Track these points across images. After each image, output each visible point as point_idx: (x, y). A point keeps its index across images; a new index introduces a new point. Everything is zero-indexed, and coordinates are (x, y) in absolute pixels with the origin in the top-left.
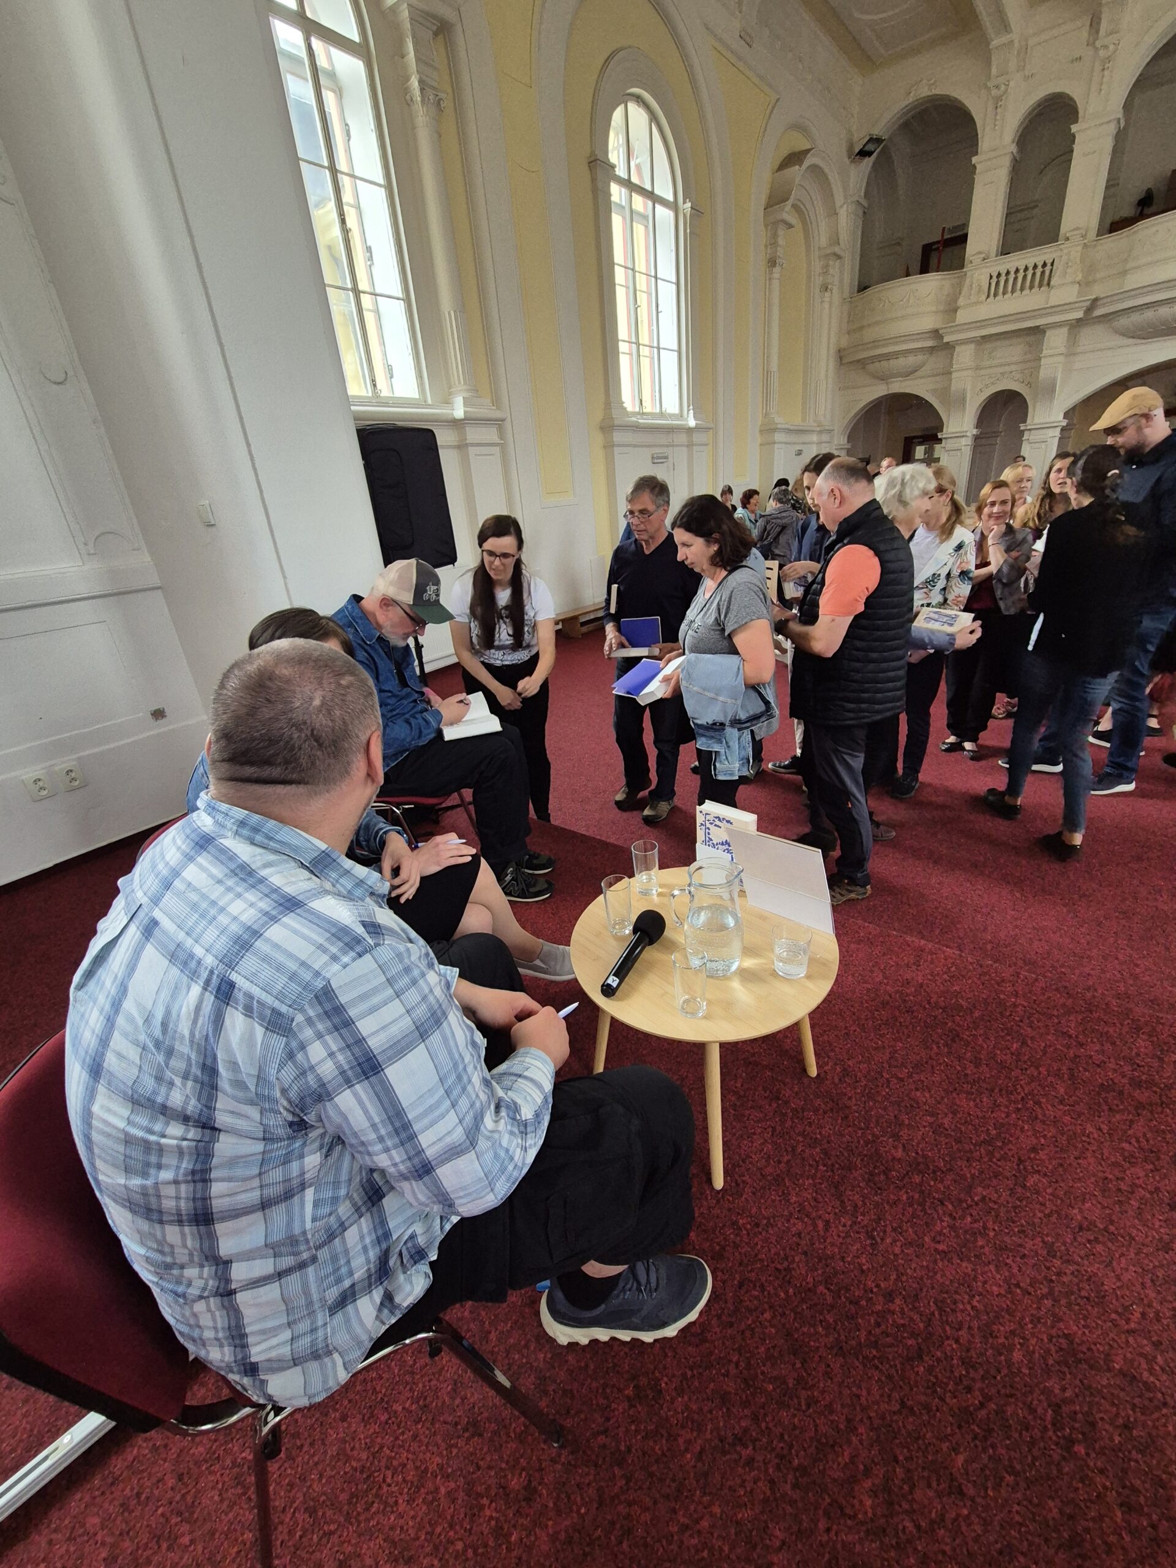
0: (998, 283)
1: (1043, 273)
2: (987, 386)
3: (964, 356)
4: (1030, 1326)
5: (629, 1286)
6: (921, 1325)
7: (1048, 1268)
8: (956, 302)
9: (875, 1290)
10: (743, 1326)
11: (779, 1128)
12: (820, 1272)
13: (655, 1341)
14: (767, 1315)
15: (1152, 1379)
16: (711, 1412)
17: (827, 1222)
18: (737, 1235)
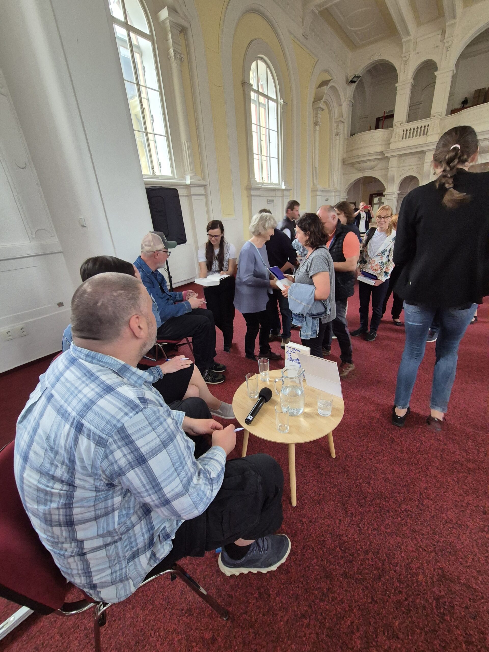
0: (406, 133)
1: (424, 130)
2: (403, 174)
3: (394, 162)
4: (426, 564)
5: (255, 549)
6: (380, 565)
7: (433, 540)
8: (389, 140)
9: (361, 550)
10: (305, 566)
11: (320, 480)
12: (337, 542)
13: (268, 572)
14: (315, 561)
15: (477, 587)
16: (291, 603)
17: (340, 520)
18: (302, 526)
